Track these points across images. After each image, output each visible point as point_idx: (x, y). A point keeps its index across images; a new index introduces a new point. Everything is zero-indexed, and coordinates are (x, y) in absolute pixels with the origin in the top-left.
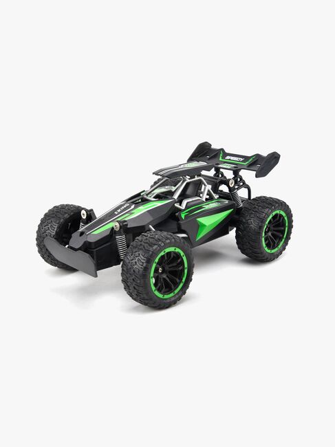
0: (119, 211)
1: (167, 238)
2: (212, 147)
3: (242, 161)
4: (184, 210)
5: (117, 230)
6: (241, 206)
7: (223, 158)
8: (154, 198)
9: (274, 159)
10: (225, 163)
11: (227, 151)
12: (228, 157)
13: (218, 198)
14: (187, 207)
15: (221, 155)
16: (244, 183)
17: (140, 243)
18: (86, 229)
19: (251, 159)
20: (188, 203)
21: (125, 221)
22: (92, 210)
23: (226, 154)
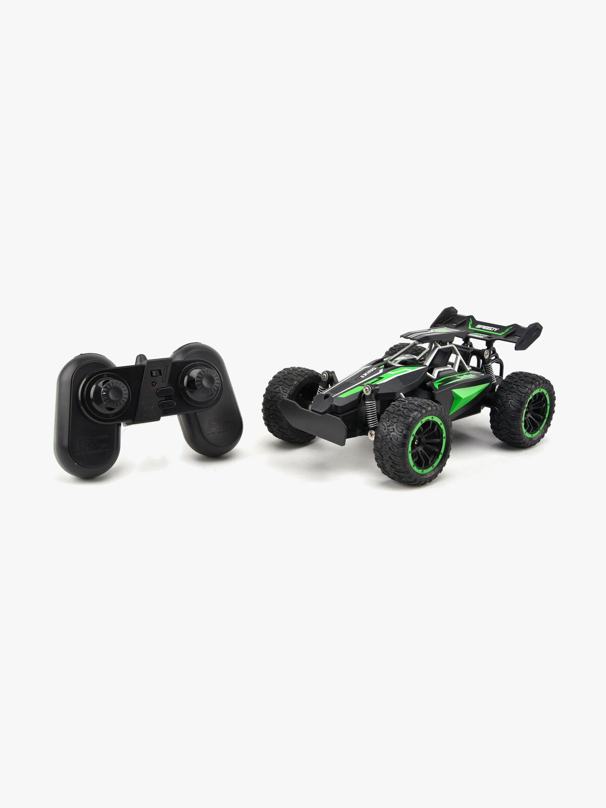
0: (365, 374)
1: (429, 405)
2: (458, 313)
3: (496, 331)
4: (436, 380)
5: (368, 394)
6: (495, 381)
7: (473, 326)
8: (399, 363)
9: (535, 331)
10: (475, 332)
11: (477, 319)
12: (479, 326)
13: (470, 370)
14: (439, 377)
15: (471, 323)
16: (497, 357)
17: (397, 409)
18: (331, 391)
19: (507, 330)
20: (439, 372)
21: (377, 385)
22: (333, 372)
23: (475, 323)
